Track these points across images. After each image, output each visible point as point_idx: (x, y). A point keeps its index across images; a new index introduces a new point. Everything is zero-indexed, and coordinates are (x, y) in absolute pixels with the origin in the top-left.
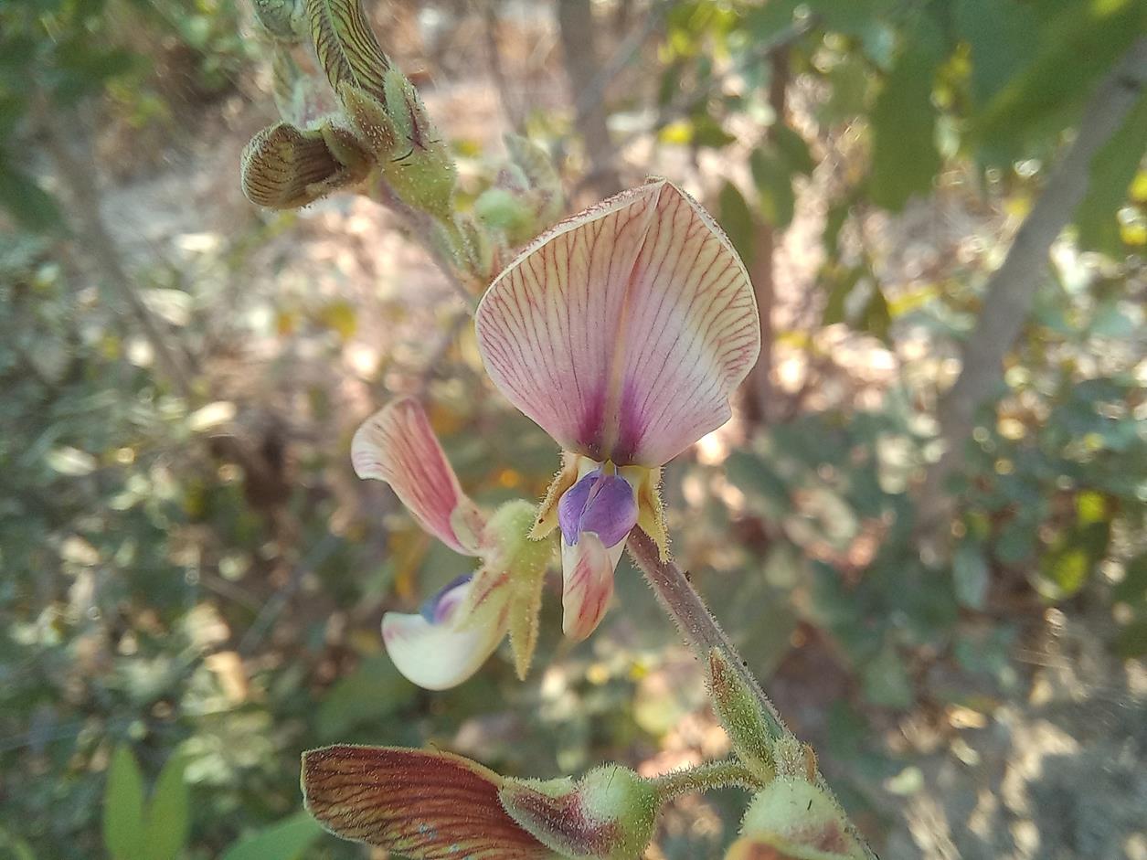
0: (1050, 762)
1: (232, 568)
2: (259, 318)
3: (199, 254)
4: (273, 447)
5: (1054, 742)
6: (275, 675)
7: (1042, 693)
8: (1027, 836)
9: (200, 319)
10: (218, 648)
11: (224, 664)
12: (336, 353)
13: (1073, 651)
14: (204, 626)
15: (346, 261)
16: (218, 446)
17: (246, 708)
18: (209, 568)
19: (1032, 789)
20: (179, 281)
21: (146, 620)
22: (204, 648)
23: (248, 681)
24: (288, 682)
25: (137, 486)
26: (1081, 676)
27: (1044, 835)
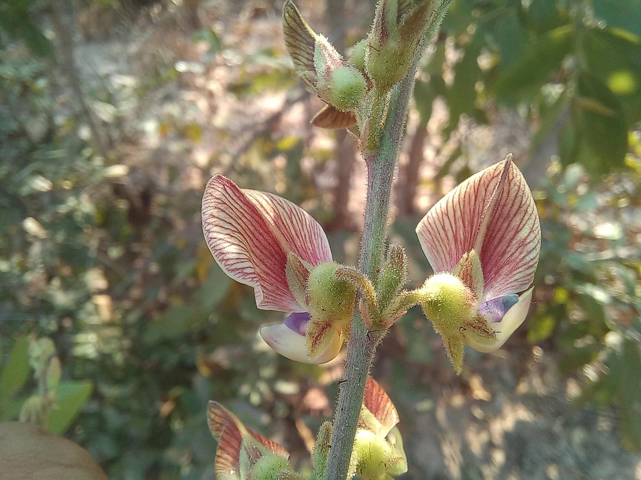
0: (520, 424)
1: (115, 253)
2: (150, 126)
3: (124, 86)
4: (146, 196)
5: (523, 414)
6: (127, 312)
7: (523, 388)
8: (499, 457)
9: (119, 121)
10: (101, 292)
11: (103, 301)
12: (189, 151)
13: (542, 370)
14: (95, 280)
15: (203, 104)
16: (117, 188)
17: (110, 324)
18: (103, 250)
19: (507, 435)
20: (111, 99)
21: (66, 271)
22: (94, 290)
23: (113, 310)
24: (133, 317)
25: (71, 202)
26: (544, 383)
27: (508, 458)
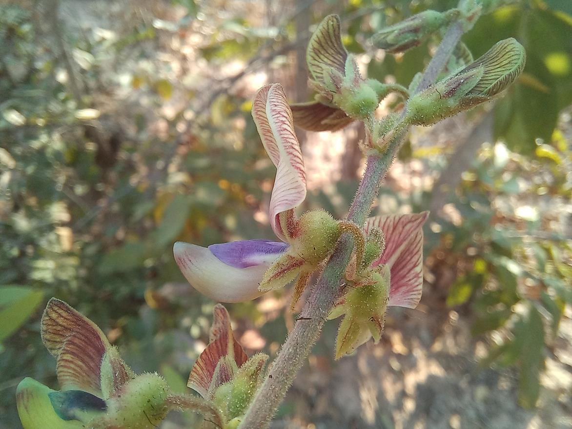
0: (432, 378)
1: (80, 190)
2: (125, 79)
3: (104, 39)
4: (115, 142)
5: (436, 370)
6: (86, 245)
7: (437, 347)
8: (410, 405)
9: (96, 71)
10: (63, 224)
11: (65, 233)
12: (159, 106)
13: (456, 332)
14: (58, 212)
15: (176, 66)
16: (89, 131)
17: (69, 254)
18: (69, 186)
19: (419, 387)
20: (89, 49)
21: (32, 201)
22: (57, 222)
23: (73, 242)
24: (91, 250)
25: (44, 138)
26: (457, 344)
27: (418, 406)
